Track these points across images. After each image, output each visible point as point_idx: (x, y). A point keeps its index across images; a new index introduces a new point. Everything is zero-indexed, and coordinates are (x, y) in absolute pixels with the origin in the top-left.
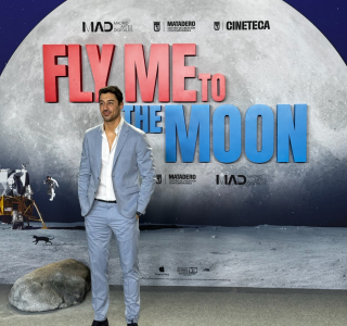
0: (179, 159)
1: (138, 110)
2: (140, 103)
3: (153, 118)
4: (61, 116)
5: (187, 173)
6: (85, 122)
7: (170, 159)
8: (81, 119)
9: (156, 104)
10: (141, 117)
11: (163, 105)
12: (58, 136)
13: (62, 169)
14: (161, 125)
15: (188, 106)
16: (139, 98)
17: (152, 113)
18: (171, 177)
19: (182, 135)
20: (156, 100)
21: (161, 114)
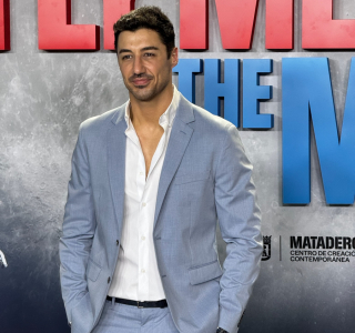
0: (316, 196)
1: (211, 71)
2: (216, 54)
3: (251, 92)
4: (15, 85)
5: (336, 232)
6: (77, 100)
7: (292, 196)
8: (66, 94)
9: (260, 56)
10: (220, 90)
11: (277, 57)
12: (7, 136)
13: (18, 222)
14: (270, 108)
15: (342, 60)
16: (215, 41)
17: (249, 77)
18: (295, 242)
19: (325, 135)
20: (259, 45)
21: (271, 81)
